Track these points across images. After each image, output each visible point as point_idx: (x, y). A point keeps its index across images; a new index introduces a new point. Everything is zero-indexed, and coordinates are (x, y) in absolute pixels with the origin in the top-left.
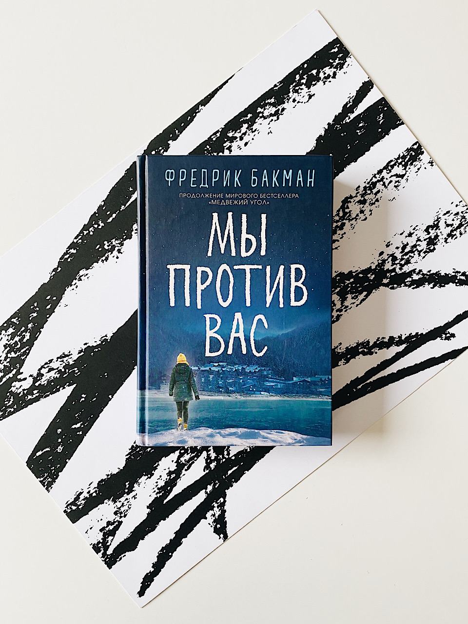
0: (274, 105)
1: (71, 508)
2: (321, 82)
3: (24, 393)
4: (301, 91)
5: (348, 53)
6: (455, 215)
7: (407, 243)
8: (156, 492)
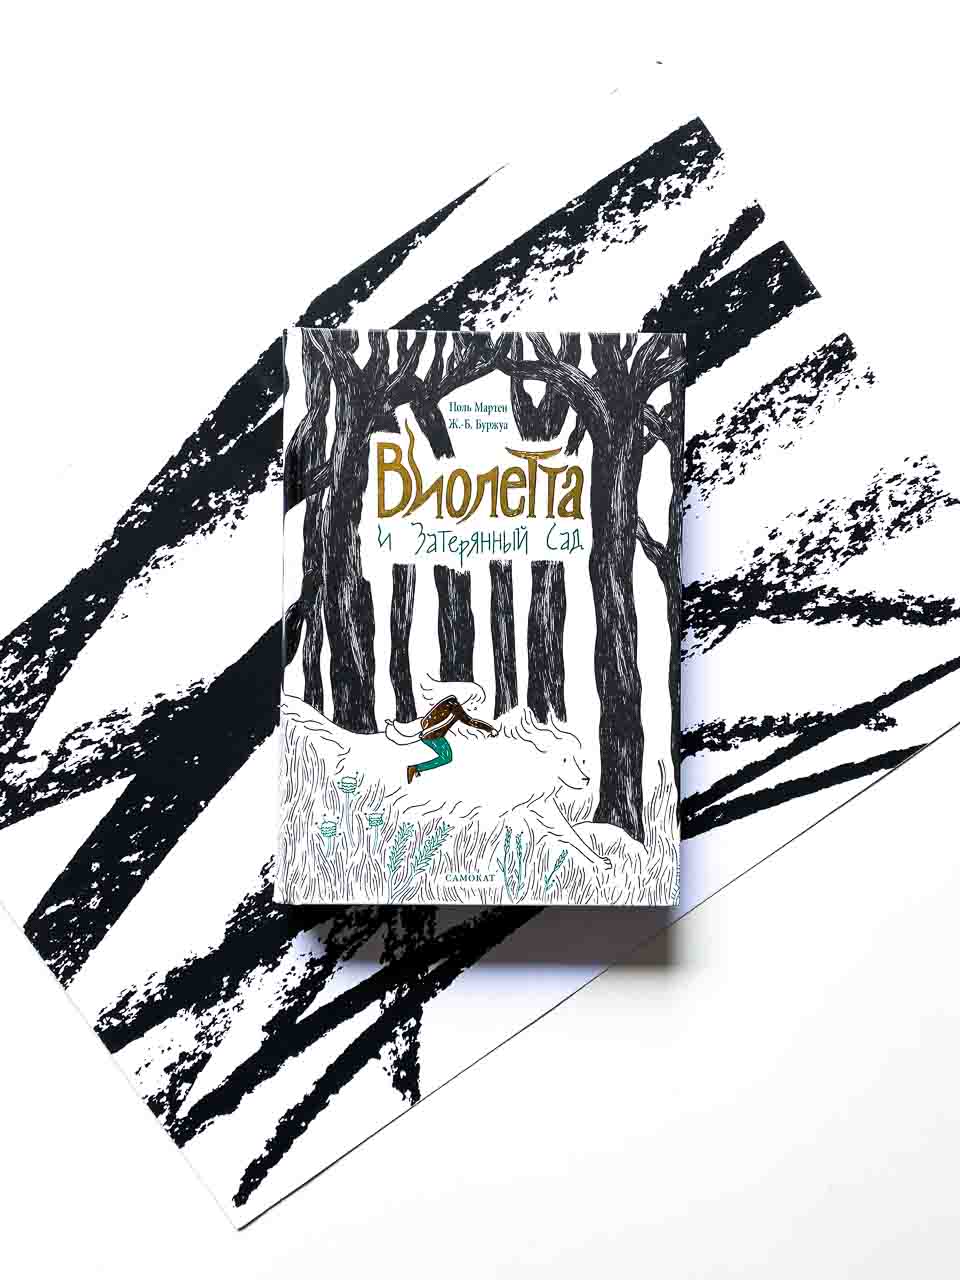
0: (565, 243)
1: (109, 1023)
2: (660, 205)
4: (620, 219)
5: (718, 149)
6: (909, 484)
7: (812, 534)
8: (282, 1000)
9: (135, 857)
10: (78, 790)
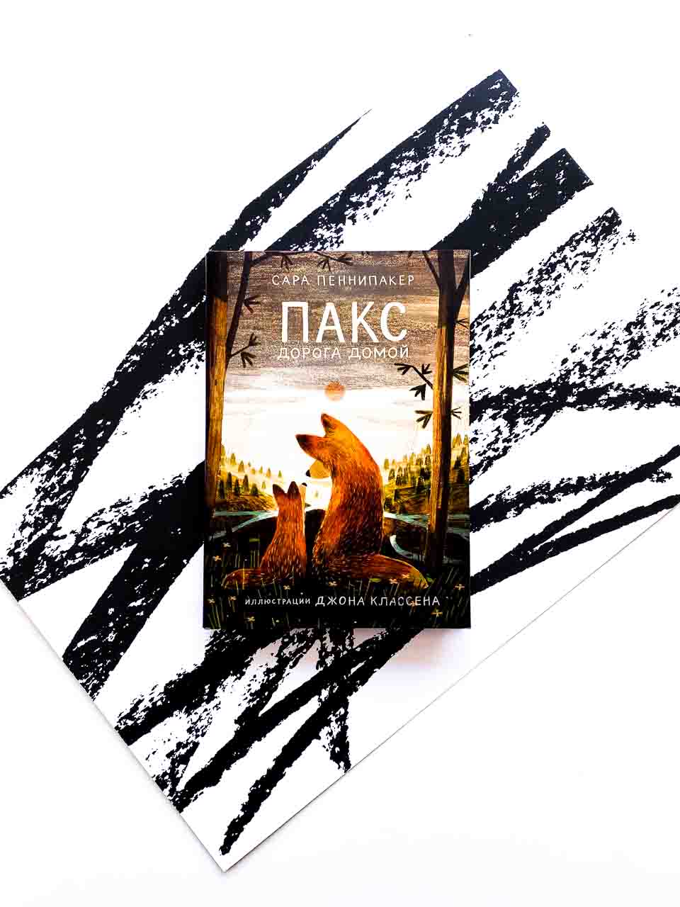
0: (414, 159)
1: (125, 723)
2: (478, 130)
3: (62, 556)
4: (451, 141)
5: (515, 90)
6: (666, 308)
7: (601, 347)
8: (247, 700)
9: (139, 603)
10: (97, 557)
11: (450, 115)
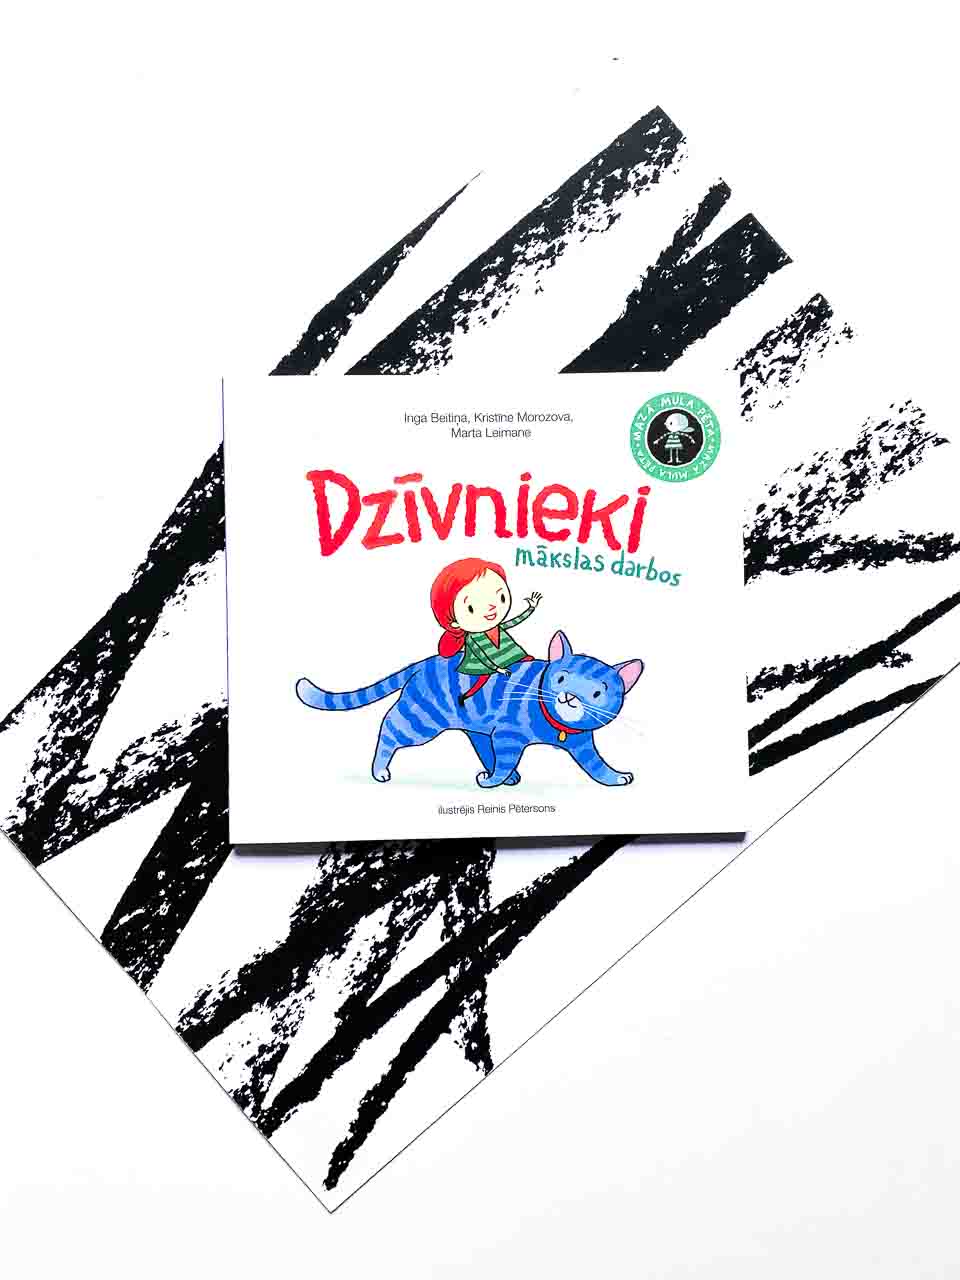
0: (544, 238)
1: (189, 1023)
2: (631, 193)
3: (91, 804)
4: (594, 210)
5: (680, 134)
6: (897, 428)
7: (809, 486)
8: (351, 986)
9: (197, 862)
10: (138, 803)
11: (592, 174)
